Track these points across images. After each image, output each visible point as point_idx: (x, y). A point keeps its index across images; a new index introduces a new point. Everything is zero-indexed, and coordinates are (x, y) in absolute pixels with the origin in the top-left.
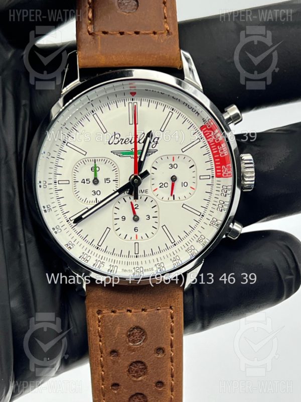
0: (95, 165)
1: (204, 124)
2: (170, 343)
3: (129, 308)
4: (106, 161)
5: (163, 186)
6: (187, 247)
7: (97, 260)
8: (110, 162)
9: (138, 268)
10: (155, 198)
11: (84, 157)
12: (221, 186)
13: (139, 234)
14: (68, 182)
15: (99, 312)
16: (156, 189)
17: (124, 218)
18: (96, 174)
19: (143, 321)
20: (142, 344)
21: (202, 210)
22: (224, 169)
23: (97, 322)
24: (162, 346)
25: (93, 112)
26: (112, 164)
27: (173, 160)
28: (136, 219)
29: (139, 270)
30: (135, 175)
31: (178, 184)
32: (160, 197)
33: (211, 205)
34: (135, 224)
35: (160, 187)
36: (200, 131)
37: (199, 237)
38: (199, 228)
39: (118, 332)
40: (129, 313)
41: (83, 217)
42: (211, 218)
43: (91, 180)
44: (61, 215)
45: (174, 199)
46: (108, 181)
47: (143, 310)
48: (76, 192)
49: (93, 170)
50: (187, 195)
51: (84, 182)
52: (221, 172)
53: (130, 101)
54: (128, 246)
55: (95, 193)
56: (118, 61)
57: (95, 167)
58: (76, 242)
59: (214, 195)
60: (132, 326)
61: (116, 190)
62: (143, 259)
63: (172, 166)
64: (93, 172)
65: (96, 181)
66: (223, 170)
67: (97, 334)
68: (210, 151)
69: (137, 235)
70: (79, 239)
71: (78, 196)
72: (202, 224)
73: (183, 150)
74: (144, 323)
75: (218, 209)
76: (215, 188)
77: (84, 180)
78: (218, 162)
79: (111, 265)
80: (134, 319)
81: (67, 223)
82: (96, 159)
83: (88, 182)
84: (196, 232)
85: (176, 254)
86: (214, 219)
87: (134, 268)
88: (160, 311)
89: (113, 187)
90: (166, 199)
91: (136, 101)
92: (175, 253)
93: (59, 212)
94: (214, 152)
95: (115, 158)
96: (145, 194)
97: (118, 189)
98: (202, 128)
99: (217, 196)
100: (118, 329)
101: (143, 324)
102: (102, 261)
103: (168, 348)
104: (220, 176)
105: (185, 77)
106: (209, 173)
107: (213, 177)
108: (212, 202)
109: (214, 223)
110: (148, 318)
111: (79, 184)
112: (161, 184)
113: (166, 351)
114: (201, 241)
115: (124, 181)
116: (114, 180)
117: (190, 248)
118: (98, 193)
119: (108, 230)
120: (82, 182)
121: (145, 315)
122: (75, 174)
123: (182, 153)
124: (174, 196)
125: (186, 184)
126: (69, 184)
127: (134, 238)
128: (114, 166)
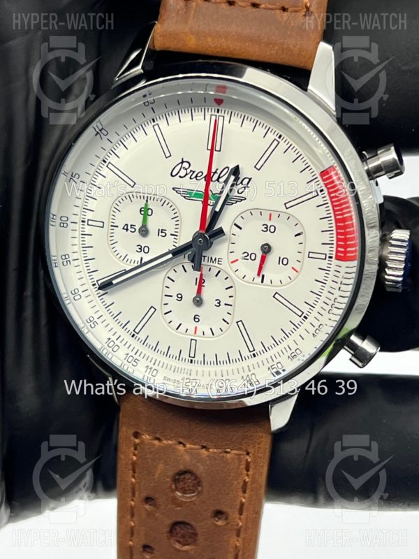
0: (146, 205)
2: (238, 507)
3: (182, 440)
4: (164, 201)
5: (248, 257)
6: (271, 363)
7: (128, 354)
8: (169, 205)
9: (188, 381)
10: (232, 274)
11: (130, 189)
12: (340, 275)
13: (202, 327)
14: (101, 224)
15: (136, 435)
16: (237, 260)
17: (180, 298)
18: (145, 220)
19: (199, 464)
20: (194, 499)
21: (305, 308)
23: (132, 449)
24: (225, 509)
25: (154, 121)
26: (172, 208)
27: (270, 219)
28: (198, 302)
29: (190, 384)
30: (200, 232)
31: (272, 259)
32: (241, 274)
33: (320, 303)
34: (197, 311)
35: (243, 258)
36: (319, 178)
37: (293, 350)
38: (295, 336)
39: (159, 471)
40: (181, 447)
41: (114, 282)
42: (316, 324)
43: (137, 228)
44: (85, 273)
45: (262, 282)
46: (163, 234)
47: (203, 447)
48: (112, 242)
49: (142, 213)
50: (285, 280)
51: (127, 230)
52: (344, 253)
53: (213, 113)
54: (180, 342)
55: (141, 249)
57: (146, 208)
58: (102, 319)
59: (327, 288)
60: (182, 467)
61: (170, 249)
62: (201, 368)
63: (267, 228)
64: (143, 216)
65: (144, 231)
67: (130, 467)
68: (332, 215)
69: (196, 328)
70: (107, 316)
71: (114, 250)
72: (301, 331)
73: (288, 205)
74: (201, 468)
75: (331, 312)
76: (331, 277)
77: (127, 225)
78: (341, 234)
79: (147, 367)
80: (187, 458)
81: (92, 287)
82: (149, 196)
83: (133, 230)
84: (289, 341)
85: (253, 371)
86: (322, 327)
88: (228, 455)
89: (169, 244)
90: (249, 278)
91: (223, 114)
92: (251, 368)
93: (83, 268)
94: (338, 217)
95: (178, 199)
96: (217, 265)
97: (174, 248)
98: (322, 174)
99: (332, 291)
100: (161, 466)
101: (200, 470)
102: (135, 357)
103: (234, 515)
104: (343, 259)
105: (310, 87)
106: (326, 250)
107: (331, 257)
108: (323, 299)
110: (208, 462)
111: (119, 232)
112: (246, 254)
113: (230, 518)
114: (295, 357)
115: (186, 238)
116: (172, 235)
117: (275, 366)
118: (146, 250)
119: (153, 310)
120: (123, 228)
121: (205, 456)
122: (114, 214)
123: (284, 209)
124: (263, 276)
125: (285, 262)
126: (103, 227)
127: (191, 331)
128: (174, 212)
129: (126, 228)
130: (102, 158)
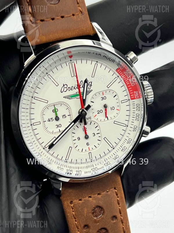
1: (118, 68)
2: (119, 211)
3: (90, 196)
4: (61, 103)
5: (100, 112)
6: (122, 148)
7: (67, 170)
8: (64, 104)
9: (94, 169)
10: (96, 121)
11: (47, 104)
12: (135, 105)
13: (90, 146)
14: (39, 123)
15: (71, 202)
16: (96, 115)
18: (56, 114)
19: (100, 202)
20: (102, 217)
21: (126, 123)
22: (135, 93)
24: (115, 214)
25: (47, 74)
26: (65, 105)
27: (103, 95)
28: (87, 137)
30: (82, 109)
31: (109, 109)
32: (99, 120)
33: (131, 118)
34: (87, 141)
35: (98, 113)
36: (116, 72)
37: (128, 140)
38: (127, 134)
39: (86, 213)
40: (90, 199)
41: (54, 143)
42: (133, 126)
43: (54, 118)
44: (39, 146)
45: (108, 119)
46: (65, 117)
47: (98, 194)
48: (46, 128)
49: (54, 112)
50: (116, 115)
51: (50, 121)
52: (134, 96)
53: (69, 62)
54: (85, 156)
55: (58, 126)
56: (54, 38)
57: (55, 109)
59: (132, 112)
60: (94, 206)
61: (71, 122)
63: (103, 98)
64: (55, 113)
65: (57, 119)
66: (135, 95)
67: (73, 217)
68: (125, 84)
69: (89, 148)
71: (47, 131)
72: (128, 131)
73: (108, 87)
74: (101, 203)
75: (136, 120)
76: (132, 107)
77: (49, 119)
78: (131, 90)
79: (77, 171)
80: (94, 201)
81: (44, 150)
82: (55, 104)
83: (52, 120)
84: (125, 137)
85: (116, 154)
86: (135, 127)
87: (92, 169)
88: (109, 193)
89: (68, 120)
90: (103, 120)
91: (73, 61)
92: (115, 153)
93: (37, 143)
94: (127, 84)
95: (67, 100)
96: (90, 120)
97: (72, 120)
98: (117, 70)
99: (134, 112)
100: (85, 210)
102: (70, 169)
103: (118, 215)
104: (134, 99)
105: (100, 40)
106: (127, 98)
107: (129, 100)
108: (132, 116)
109: (135, 129)
110: (102, 199)
111: (47, 123)
112: (98, 112)
113: (118, 217)
114: (130, 142)
115: (75, 115)
116: (68, 115)
117: (124, 148)
118: (60, 126)
119: (71, 148)
120: (48, 121)
121: (100, 197)
122: (43, 117)
123: (108, 89)
124: (107, 117)
125: (113, 108)
126: (40, 124)
127: (88, 150)
128: (67, 106)
129: (49, 120)
130: (31, 96)
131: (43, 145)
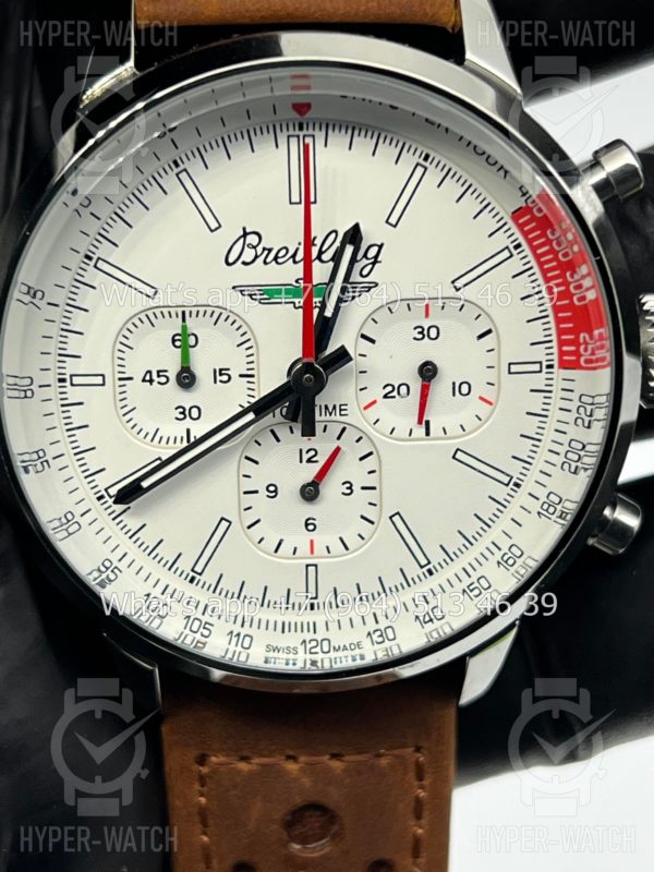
0: (184, 328)
1: (524, 205)
3: (291, 753)
4: (218, 315)
5: (395, 393)
6: (466, 581)
7: (189, 617)
8: (230, 321)
9: (314, 643)
10: (369, 429)
11: (148, 302)
12: (574, 396)
13: (321, 539)
14: (99, 380)
15: (202, 759)
16: (374, 402)
17: (273, 491)
18: (185, 357)
21: (515, 469)
22: (586, 343)
23: (197, 786)
25: (177, 165)
26: (236, 325)
27: (427, 315)
28: (310, 493)
29: (318, 650)
30: (305, 360)
31: (440, 389)
32: (385, 426)
33: (543, 454)
34: (309, 510)
35: (385, 396)
36: (511, 224)
37: (505, 550)
38: (504, 523)
39: (255, 816)
40: (292, 766)
41: (145, 484)
42: (542, 493)
43: (172, 375)
44: (79, 480)
45: (428, 434)
46: (225, 378)
47: (334, 756)
48: (126, 410)
49: (178, 343)
50: (470, 423)
51: (151, 381)
52: (577, 353)
53: (291, 132)
54: (286, 575)
55: (184, 413)
57: (185, 334)
58: (127, 560)
59: (551, 424)
60: (298, 801)
61: (246, 405)
62: (332, 615)
63: (423, 333)
64: (180, 350)
65: (186, 379)
66: (582, 348)
68: (543, 288)
69: (312, 542)
70: (134, 552)
71: (132, 423)
72: (513, 510)
74: (336, 793)
75: (566, 466)
76: (556, 401)
77: (150, 372)
78: (565, 320)
79: (231, 632)
81: (98, 503)
82: (187, 310)
83: (163, 380)
84: (495, 534)
85: (433, 603)
86: (552, 497)
87: (304, 641)
89: (238, 396)
90: (402, 432)
91: (311, 132)
92: (430, 597)
93: (74, 470)
95: (246, 307)
96: (338, 418)
97: (253, 400)
98: (517, 215)
99: (562, 427)
101: (333, 797)
102: (205, 619)
104: (575, 365)
105: (468, 55)
106: (540, 353)
107: (550, 367)
108: (546, 444)
109: (551, 510)
110: (347, 781)
111: (136, 388)
112: (390, 388)
114: (511, 561)
115: (272, 378)
116: (241, 376)
117: (476, 585)
118: (195, 413)
119: (224, 524)
120: (144, 380)
122: (121, 355)
123: (452, 292)
124: (428, 423)
125: (465, 389)
126: (103, 384)
127: (304, 549)
128: (241, 331)
129: (148, 378)
130: (83, 251)
131: (102, 481)
